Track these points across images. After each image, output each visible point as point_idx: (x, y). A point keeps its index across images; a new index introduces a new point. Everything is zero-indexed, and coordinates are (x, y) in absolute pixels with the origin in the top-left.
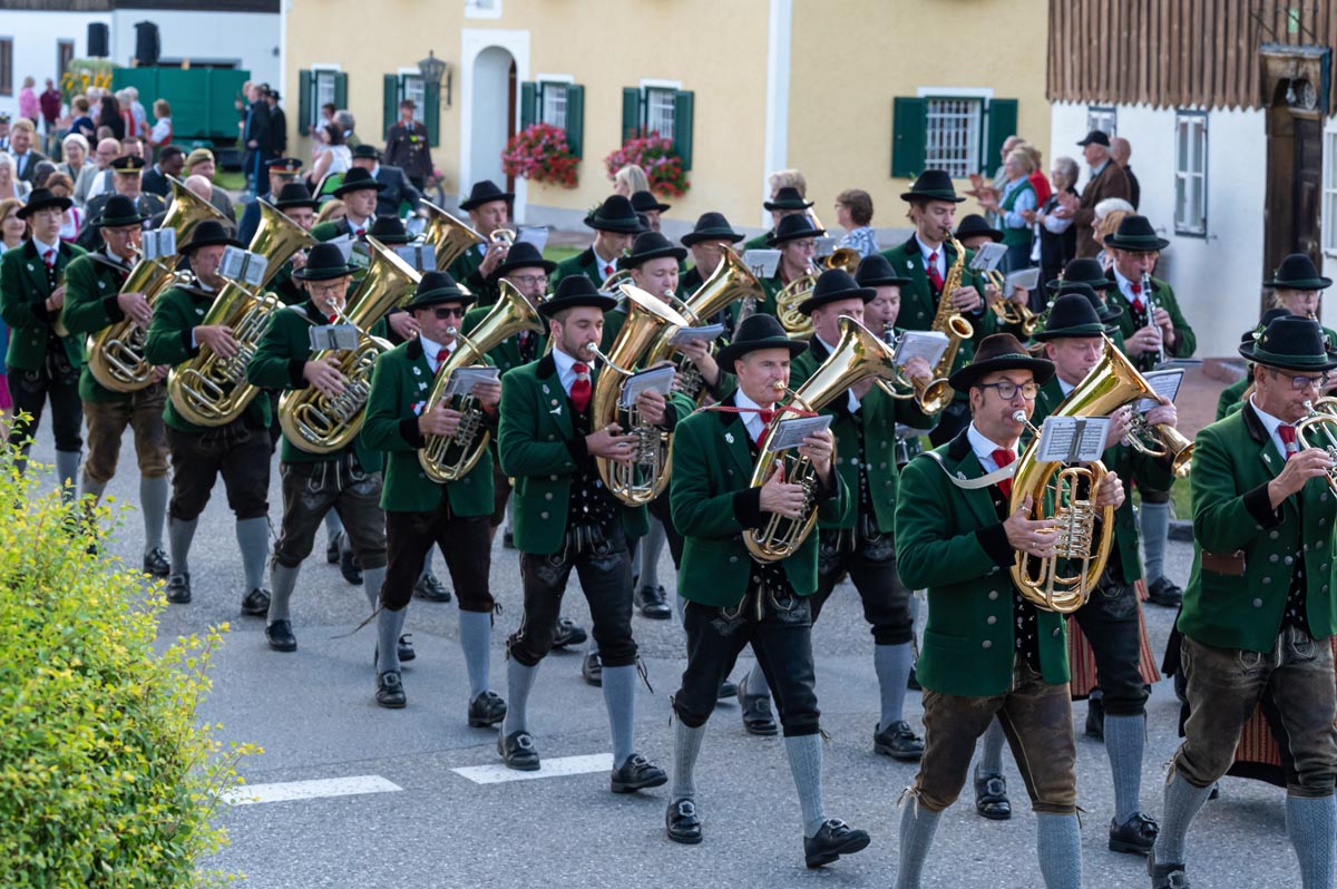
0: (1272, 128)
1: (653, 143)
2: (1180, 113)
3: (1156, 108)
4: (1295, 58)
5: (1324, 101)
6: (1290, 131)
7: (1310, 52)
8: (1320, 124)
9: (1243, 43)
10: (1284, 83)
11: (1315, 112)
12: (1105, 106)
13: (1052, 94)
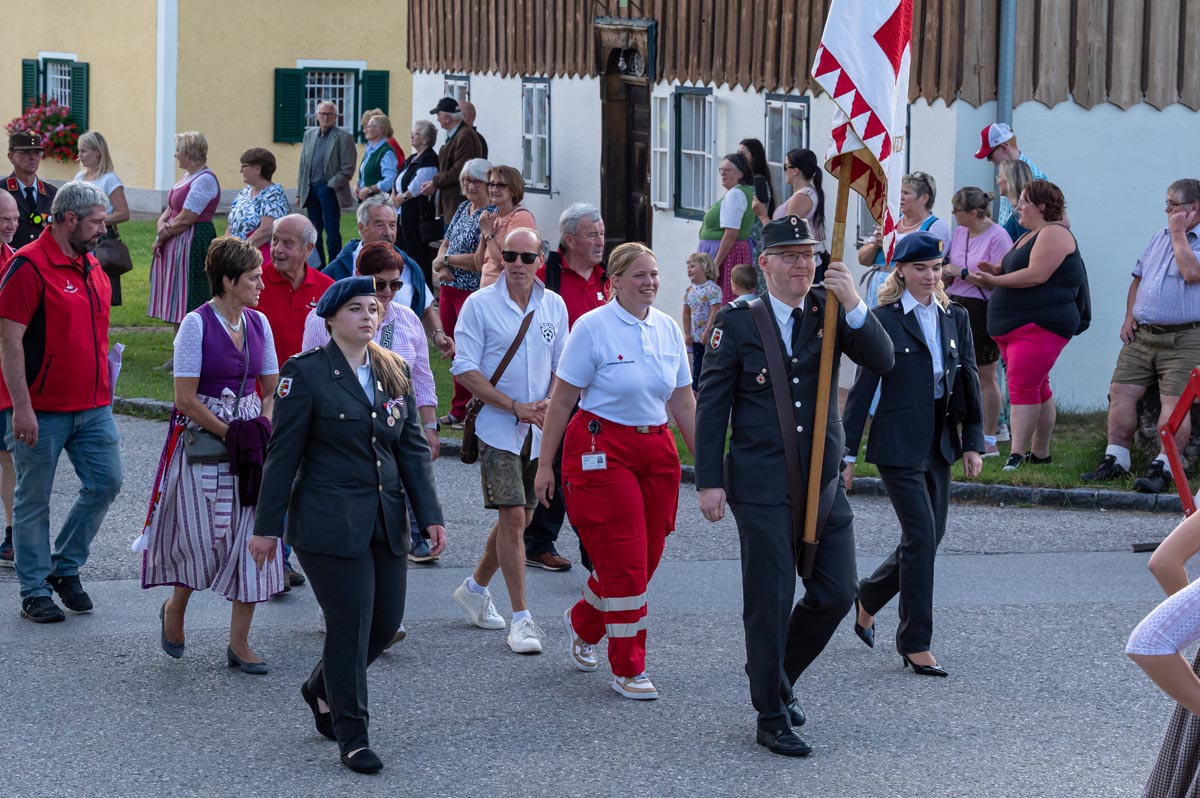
0: (606, 93)
1: (51, 110)
2: (525, 80)
3: (504, 76)
4: (625, 30)
5: (651, 69)
6: (622, 96)
7: (639, 24)
8: (648, 89)
9: (580, 17)
10: (616, 53)
11: (644, 79)
12: (460, 74)
13: (413, 64)
